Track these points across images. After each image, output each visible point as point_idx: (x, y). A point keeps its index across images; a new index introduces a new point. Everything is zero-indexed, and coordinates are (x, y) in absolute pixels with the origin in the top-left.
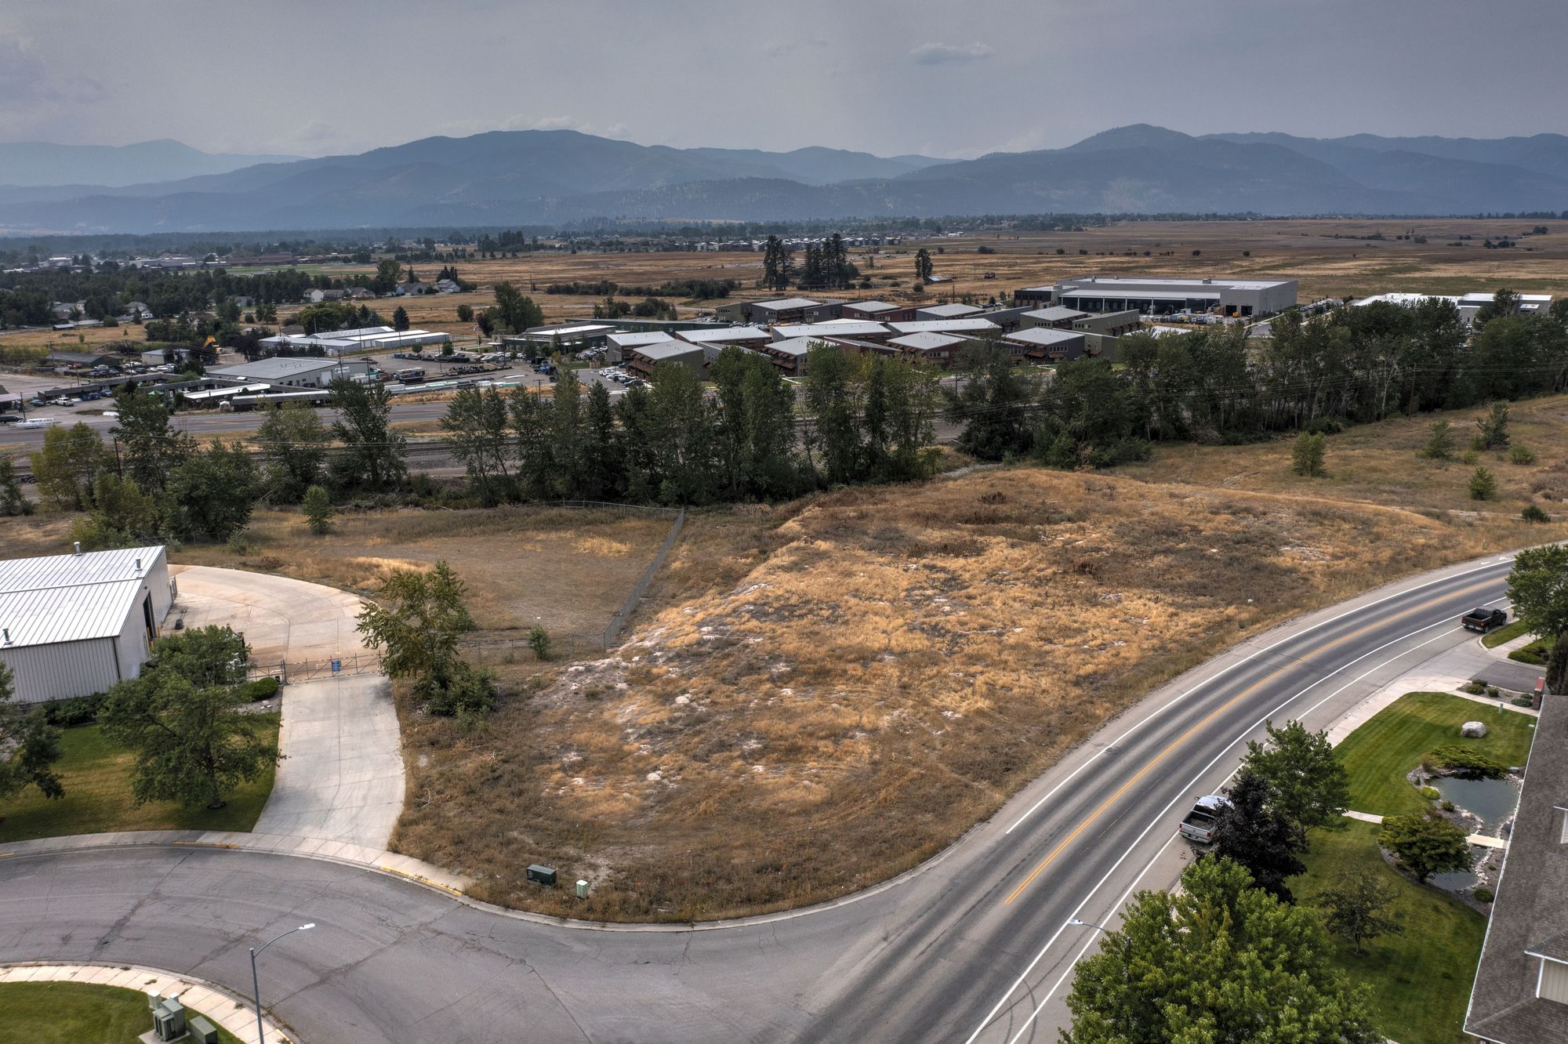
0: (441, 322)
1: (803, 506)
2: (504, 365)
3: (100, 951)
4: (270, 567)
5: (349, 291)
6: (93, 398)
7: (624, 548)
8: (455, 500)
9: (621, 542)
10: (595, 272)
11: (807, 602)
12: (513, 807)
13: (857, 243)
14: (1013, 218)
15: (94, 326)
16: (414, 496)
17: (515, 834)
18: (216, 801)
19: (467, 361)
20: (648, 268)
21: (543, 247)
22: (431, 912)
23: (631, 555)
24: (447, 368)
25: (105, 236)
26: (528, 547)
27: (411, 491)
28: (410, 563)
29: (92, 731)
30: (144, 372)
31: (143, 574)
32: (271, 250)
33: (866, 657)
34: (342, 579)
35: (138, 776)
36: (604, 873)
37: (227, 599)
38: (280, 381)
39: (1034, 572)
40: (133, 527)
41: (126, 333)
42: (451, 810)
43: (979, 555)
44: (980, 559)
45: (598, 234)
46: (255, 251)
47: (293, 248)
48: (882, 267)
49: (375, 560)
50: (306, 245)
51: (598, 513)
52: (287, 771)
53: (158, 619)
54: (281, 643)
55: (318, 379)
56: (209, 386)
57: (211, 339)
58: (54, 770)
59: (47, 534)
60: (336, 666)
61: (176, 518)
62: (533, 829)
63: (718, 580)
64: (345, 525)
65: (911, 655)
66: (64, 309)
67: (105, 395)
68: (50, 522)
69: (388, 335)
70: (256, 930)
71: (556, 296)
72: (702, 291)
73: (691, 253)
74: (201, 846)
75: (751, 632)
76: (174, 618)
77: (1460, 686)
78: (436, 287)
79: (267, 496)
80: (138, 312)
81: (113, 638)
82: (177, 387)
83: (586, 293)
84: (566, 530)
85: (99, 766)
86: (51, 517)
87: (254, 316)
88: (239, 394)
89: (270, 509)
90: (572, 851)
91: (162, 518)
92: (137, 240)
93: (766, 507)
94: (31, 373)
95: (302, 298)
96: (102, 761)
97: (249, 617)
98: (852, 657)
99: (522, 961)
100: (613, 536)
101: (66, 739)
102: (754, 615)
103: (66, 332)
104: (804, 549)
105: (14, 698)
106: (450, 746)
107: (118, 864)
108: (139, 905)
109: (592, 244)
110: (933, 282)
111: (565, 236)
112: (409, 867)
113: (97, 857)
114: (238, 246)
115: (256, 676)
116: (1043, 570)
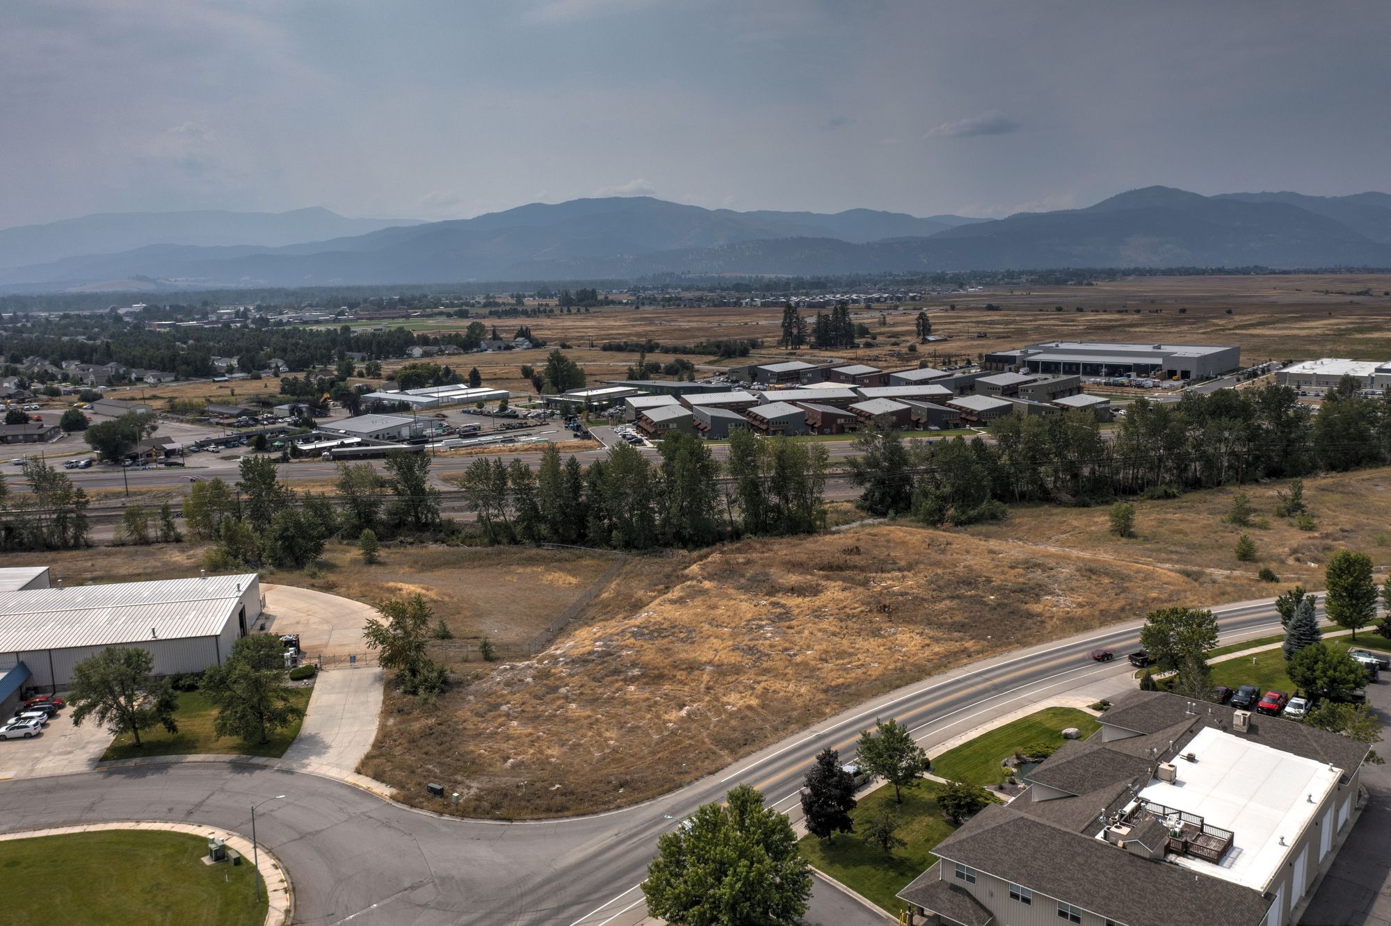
0: (507, 379)
1: (712, 552)
2: (543, 421)
3: (188, 817)
4: (329, 588)
5: (443, 347)
6: (234, 446)
7: (574, 581)
8: (470, 540)
9: (574, 576)
10: (649, 328)
11: (675, 627)
12: (435, 751)
13: (882, 300)
14: (1032, 273)
15: (243, 379)
16: (442, 535)
17: (430, 767)
18: (264, 738)
19: (516, 417)
20: (694, 325)
21: (613, 302)
22: (369, 806)
23: (577, 587)
24: (499, 422)
25: (263, 290)
26: (508, 578)
27: (441, 531)
28: (423, 588)
29: (196, 694)
30: (274, 423)
31: (241, 594)
32: (392, 305)
33: (693, 667)
34: (374, 598)
35: (219, 721)
36: (473, 791)
37: (297, 610)
38: (370, 435)
39: (847, 610)
40: (244, 555)
41: (266, 386)
42: (398, 751)
43: (815, 595)
44: (814, 598)
45: (664, 288)
46: (380, 306)
47: (408, 303)
48: (894, 325)
49: (400, 585)
50: (420, 300)
51: (565, 554)
52: (310, 724)
53: (248, 623)
54: (324, 642)
55: (399, 433)
56: (318, 438)
57: (326, 395)
58: (174, 716)
59: (189, 558)
60: (353, 659)
61: (273, 549)
62: (441, 764)
63: (628, 607)
64: (388, 557)
65: (724, 667)
66: (221, 363)
67: (243, 444)
68: (192, 549)
69: (461, 392)
70: (272, 811)
71: (608, 353)
72: (726, 351)
73: (737, 309)
74: (251, 764)
75: (627, 647)
76: (260, 622)
77: (1091, 704)
78: (513, 344)
79: (340, 533)
80: (277, 367)
81: (216, 636)
82: (294, 438)
83: (633, 351)
84: (539, 565)
85: (201, 716)
86: (193, 545)
87: (365, 372)
88: (338, 446)
89: (340, 543)
90: (459, 778)
91: (264, 550)
92: (288, 293)
93: (685, 552)
94: (193, 422)
95: (405, 354)
96: (203, 713)
97: (307, 624)
98: (684, 666)
99: (411, 834)
100: (569, 572)
101: (181, 698)
102: (634, 635)
103: (222, 384)
104: (694, 586)
105: (153, 673)
106: (409, 713)
107: (204, 772)
108: (212, 794)
109: (655, 299)
110: (929, 341)
111: (635, 290)
112: (365, 782)
113: (193, 767)
114: (365, 301)
115: (303, 664)
116: (855, 608)
